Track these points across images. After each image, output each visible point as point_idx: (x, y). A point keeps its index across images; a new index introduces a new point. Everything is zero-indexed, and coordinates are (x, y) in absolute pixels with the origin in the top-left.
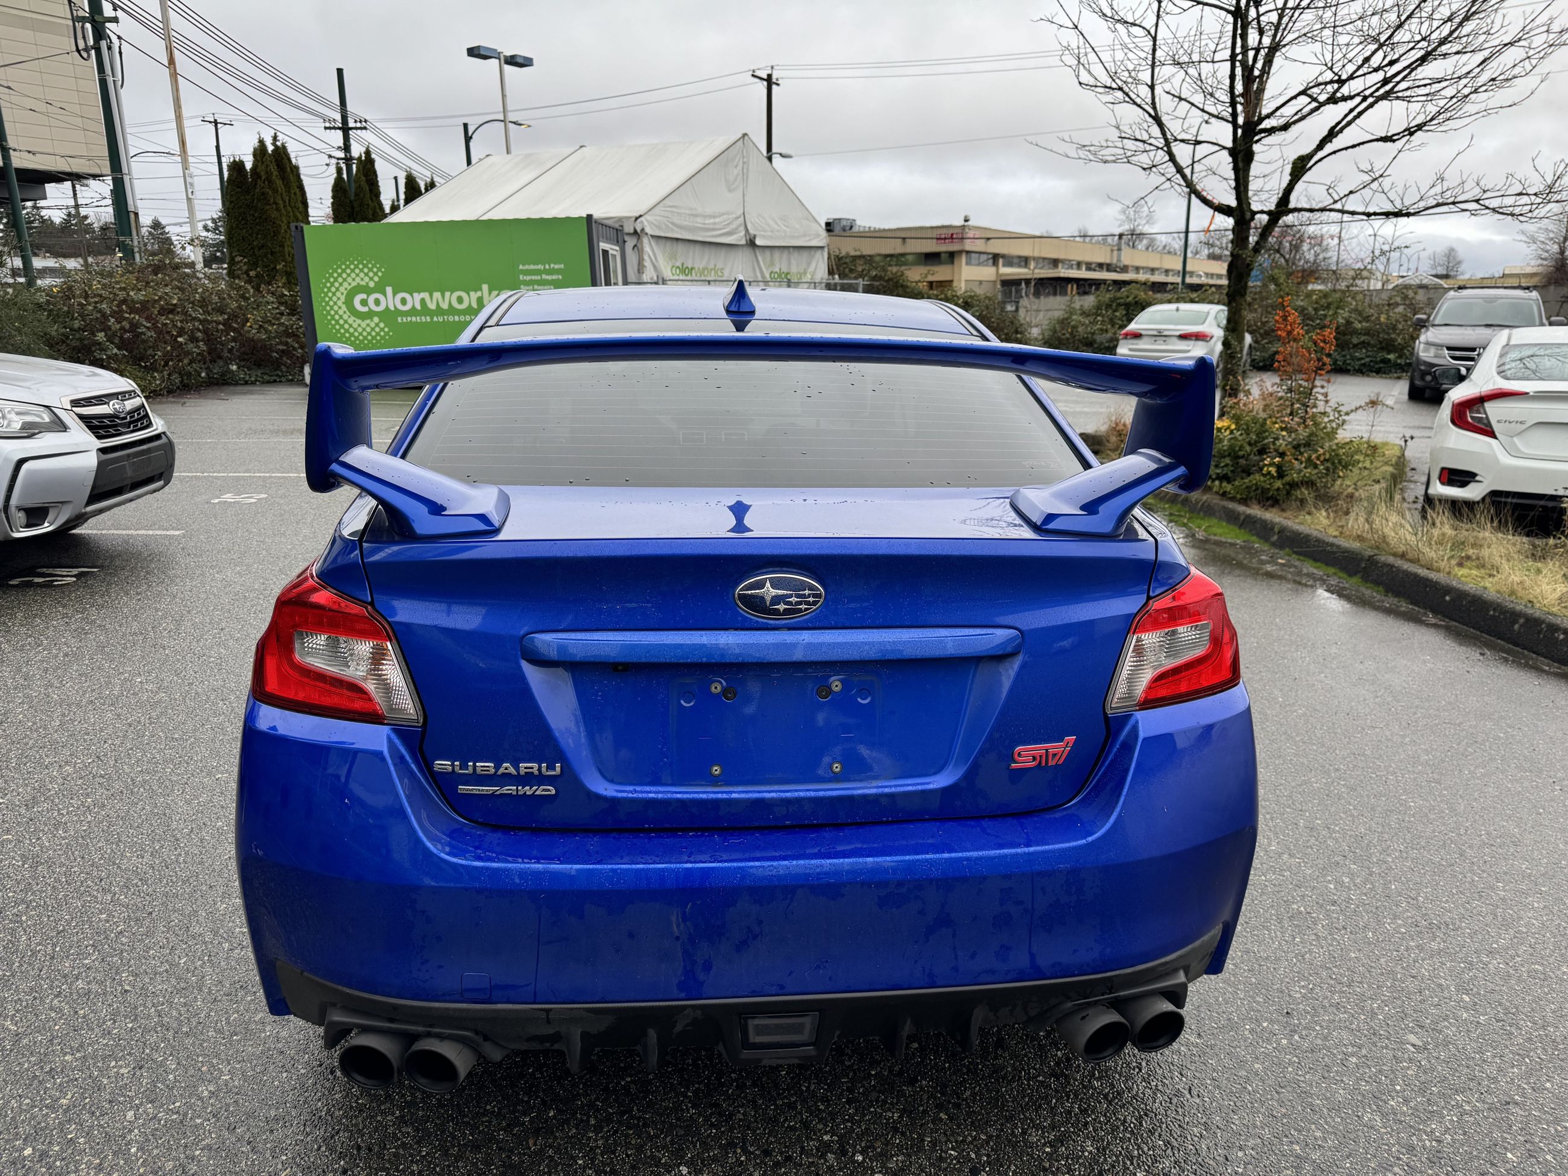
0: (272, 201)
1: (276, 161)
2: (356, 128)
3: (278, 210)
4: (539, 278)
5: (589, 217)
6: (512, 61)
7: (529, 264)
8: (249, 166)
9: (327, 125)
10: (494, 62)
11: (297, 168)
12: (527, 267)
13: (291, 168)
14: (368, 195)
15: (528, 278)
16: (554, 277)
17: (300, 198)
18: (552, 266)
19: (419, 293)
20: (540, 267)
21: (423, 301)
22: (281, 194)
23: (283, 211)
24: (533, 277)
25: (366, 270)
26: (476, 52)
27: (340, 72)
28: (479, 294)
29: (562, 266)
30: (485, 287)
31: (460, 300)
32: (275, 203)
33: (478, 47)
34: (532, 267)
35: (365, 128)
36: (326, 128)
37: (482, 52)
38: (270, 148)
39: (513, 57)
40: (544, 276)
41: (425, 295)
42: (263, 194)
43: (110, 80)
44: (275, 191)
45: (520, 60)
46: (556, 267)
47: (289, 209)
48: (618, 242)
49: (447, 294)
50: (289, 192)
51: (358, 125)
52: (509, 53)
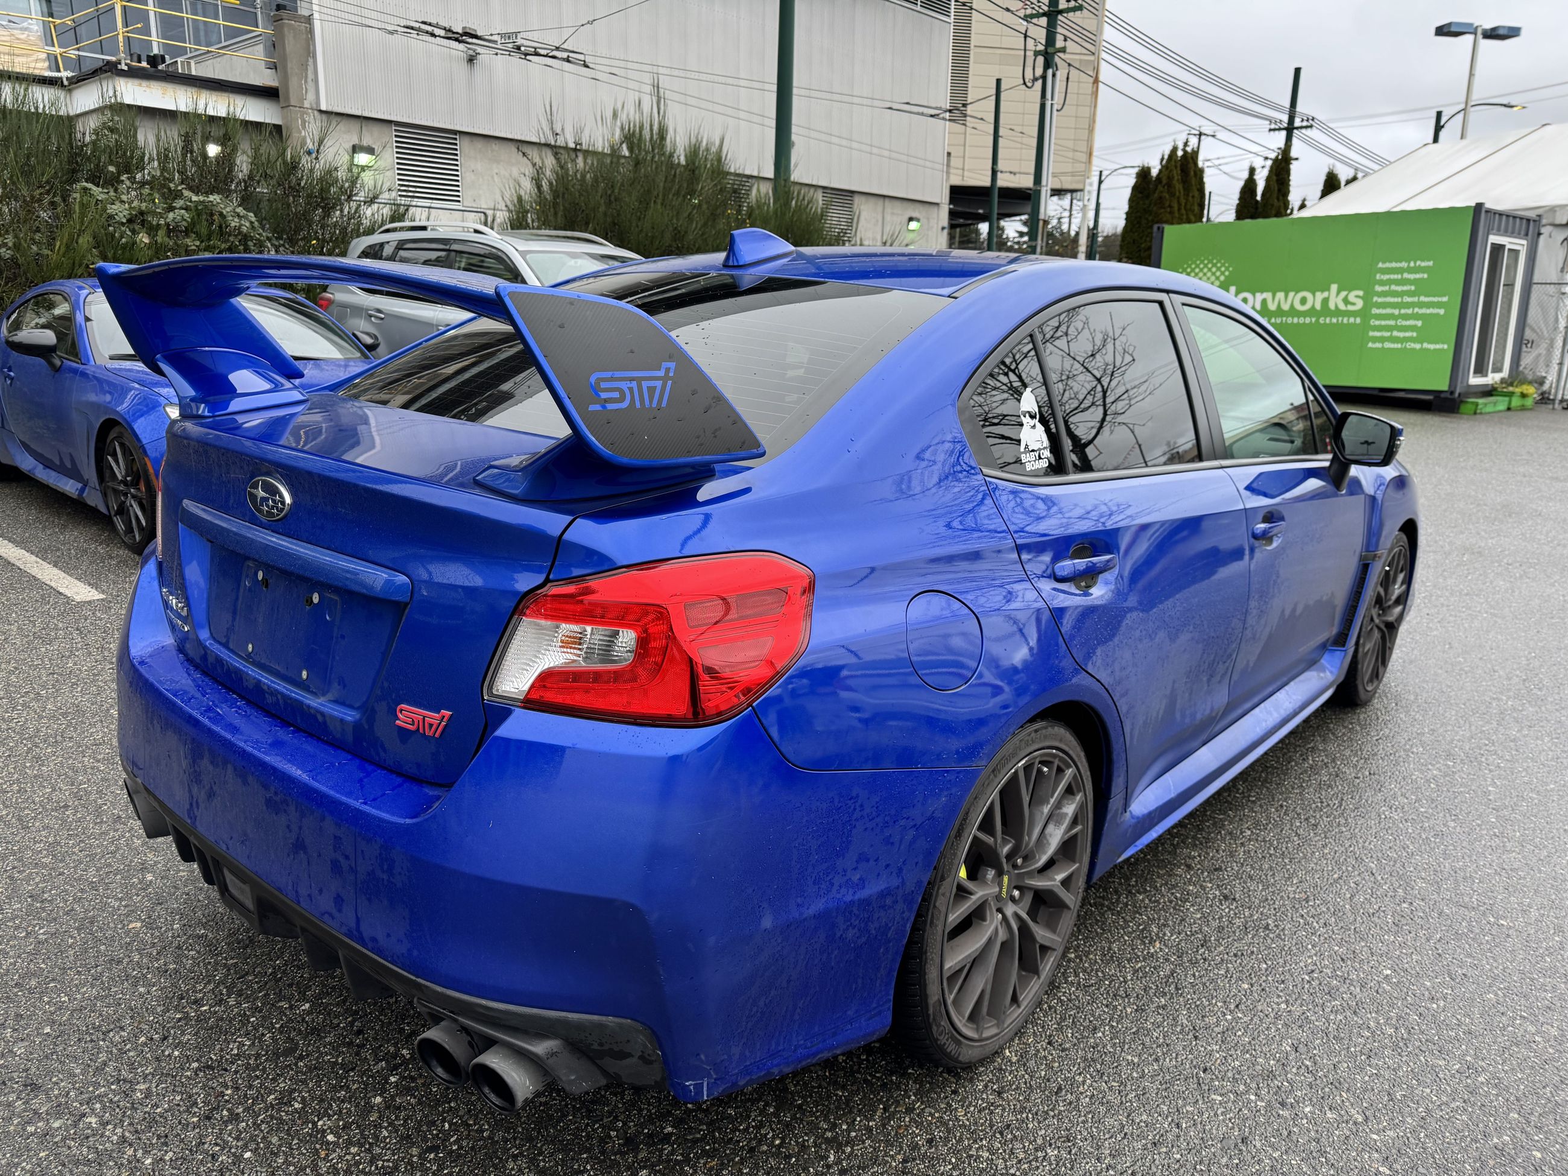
0: (1167, 204)
1: (1182, 165)
2: (1302, 127)
3: (1171, 213)
4: (1400, 276)
5: (1479, 207)
6: (1492, 34)
7: (1391, 262)
8: (1154, 172)
9: (1273, 126)
10: (1469, 38)
11: (1202, 171)
12: (1388, 265)
13: (1195, 173)
14: (1275, 195)
15: (1386, 277)
16: (1418, 276)
17: (1197, 200)
18: (1418, 263)
19: (1262, 292)
20: (1404, 265)
21: (1264, 302)
22: (1178, 198)
23: (1177, 215)
24: (1392, 277)
25: (1214, 270)
26: (1445, 30)
27: (1298, 71)
28: (1326, 294)
29: (1431, 263)
30: (1334, 287)
31: (1303, 301)
32: (1170, 206)
33: (1450, 24)
34: (1394, 265)
35: (1311, 126)
36: (1270, 130)
37: (1453, 29)
38: (1180, 153)
39: (1494, 29)
40: (1406, 275)
41: (1268, 295)
42: (1161, 198)
43: (1048, 104)
44: (1172, 195)
45: (1501, 32)
46: (1423, 264)
47: (1183, 211)
48: (1527, 235)
49: (1291, 294)
50: (1188, 195)
51: (1305, 124)
52: (1488, 26)
